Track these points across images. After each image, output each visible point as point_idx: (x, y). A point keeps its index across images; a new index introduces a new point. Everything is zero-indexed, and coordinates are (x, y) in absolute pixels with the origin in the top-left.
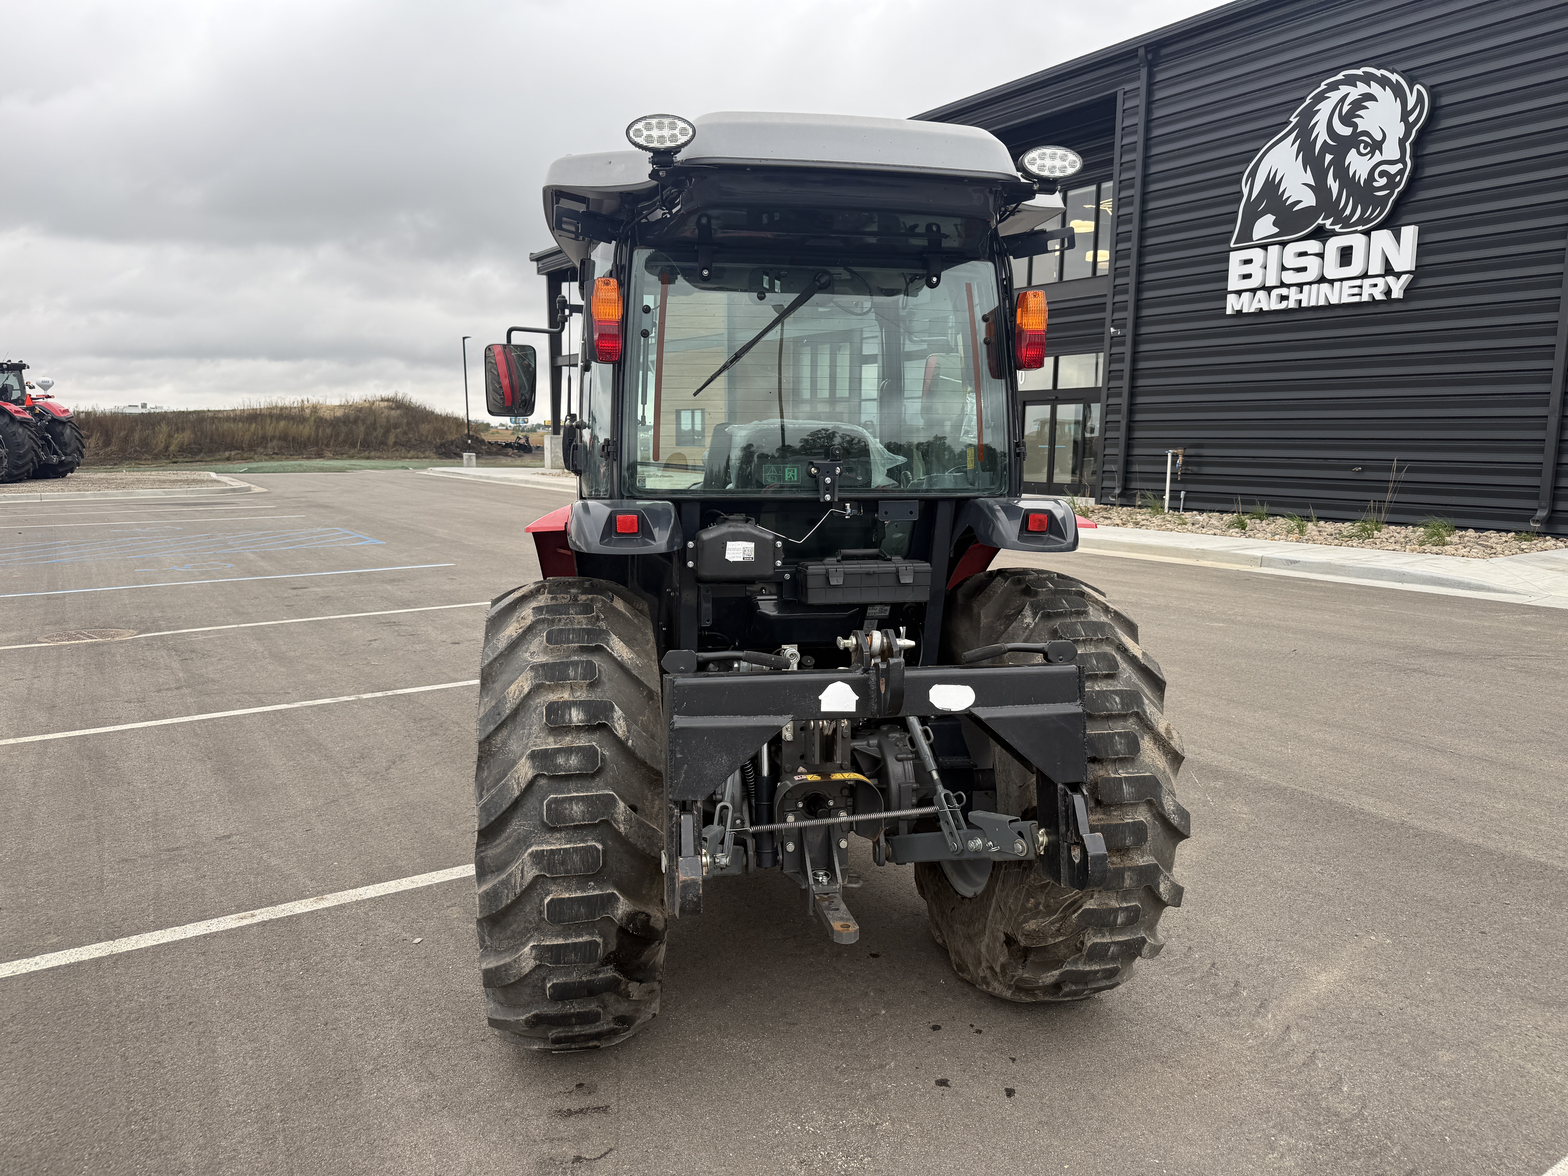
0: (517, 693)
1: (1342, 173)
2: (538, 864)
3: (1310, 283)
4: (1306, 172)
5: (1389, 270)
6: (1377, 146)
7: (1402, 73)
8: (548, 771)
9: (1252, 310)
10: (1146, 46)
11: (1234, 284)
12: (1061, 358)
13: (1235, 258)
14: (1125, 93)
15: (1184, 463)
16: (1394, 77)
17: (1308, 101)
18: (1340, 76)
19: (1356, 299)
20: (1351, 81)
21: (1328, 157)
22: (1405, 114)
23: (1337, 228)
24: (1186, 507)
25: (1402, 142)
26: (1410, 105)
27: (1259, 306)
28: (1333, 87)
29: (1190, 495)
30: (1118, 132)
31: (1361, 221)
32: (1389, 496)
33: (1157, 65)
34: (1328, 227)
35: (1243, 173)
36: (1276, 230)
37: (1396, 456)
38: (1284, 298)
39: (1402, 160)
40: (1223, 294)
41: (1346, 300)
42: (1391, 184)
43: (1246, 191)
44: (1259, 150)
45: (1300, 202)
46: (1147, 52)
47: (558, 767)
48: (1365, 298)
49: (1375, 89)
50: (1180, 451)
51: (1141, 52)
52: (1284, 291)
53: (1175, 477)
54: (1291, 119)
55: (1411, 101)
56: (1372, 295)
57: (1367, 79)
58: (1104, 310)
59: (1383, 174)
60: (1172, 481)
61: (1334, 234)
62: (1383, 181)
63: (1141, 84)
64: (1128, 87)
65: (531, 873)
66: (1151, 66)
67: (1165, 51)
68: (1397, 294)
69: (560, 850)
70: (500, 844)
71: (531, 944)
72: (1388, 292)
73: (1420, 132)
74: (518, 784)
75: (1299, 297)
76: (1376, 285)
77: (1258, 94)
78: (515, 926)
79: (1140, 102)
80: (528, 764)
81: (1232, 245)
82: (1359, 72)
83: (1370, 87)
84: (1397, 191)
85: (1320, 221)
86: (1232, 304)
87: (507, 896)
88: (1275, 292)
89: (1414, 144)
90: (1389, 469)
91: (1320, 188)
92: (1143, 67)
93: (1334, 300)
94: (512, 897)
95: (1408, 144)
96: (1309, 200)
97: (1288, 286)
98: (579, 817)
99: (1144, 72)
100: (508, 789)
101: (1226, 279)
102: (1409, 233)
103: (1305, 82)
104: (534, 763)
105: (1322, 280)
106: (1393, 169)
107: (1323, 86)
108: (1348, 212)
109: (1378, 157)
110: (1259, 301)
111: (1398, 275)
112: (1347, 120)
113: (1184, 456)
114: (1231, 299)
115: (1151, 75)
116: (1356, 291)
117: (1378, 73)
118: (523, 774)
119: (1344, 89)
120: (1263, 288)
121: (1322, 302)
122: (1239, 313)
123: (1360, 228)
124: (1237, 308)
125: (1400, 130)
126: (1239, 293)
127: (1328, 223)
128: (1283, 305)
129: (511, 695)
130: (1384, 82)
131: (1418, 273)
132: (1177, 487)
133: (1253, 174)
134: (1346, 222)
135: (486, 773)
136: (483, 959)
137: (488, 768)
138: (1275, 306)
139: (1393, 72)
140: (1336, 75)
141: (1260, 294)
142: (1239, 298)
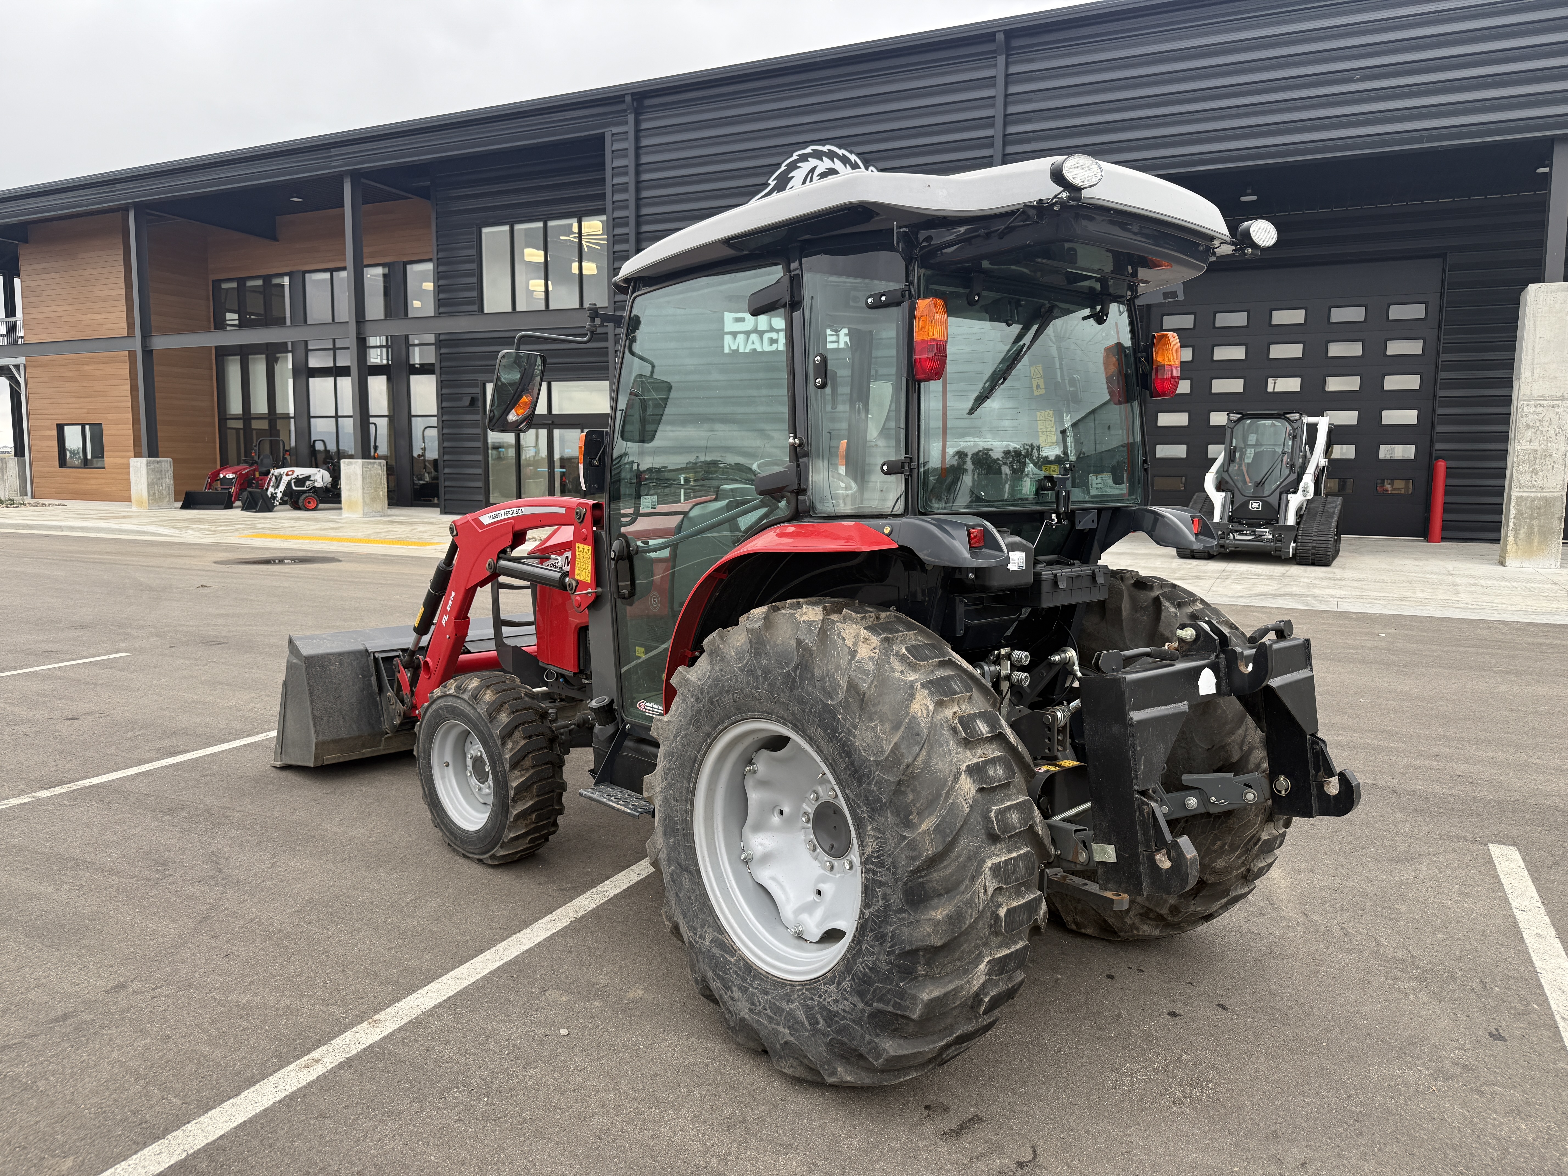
0: (925, 712)
2: (997, 877)
7: (858, 155)
8: (986, 784)
9: (747, 350)
10: (633, 94)
11: (729, 325)
12: (553, 384)
14: (613, 135)
16: (853, 158)
17: (783, 168)
18: (809, 150)
19: (834, 345)
20: (818, 155)
27: (753, 347)
28: (804, 158)
30: (608, 173)
33: (641, 114)
38: (774, 341)
40: (720, 334)
46: (633, 100)
47: (991, 779)
48: (842, 345)
49: (838, 165)
51: (628, 99)
52: (774, 335)
54: (770, 182)
56: (847, 343)
57: (831, 155)
58: (606, 340)
63: (630, 128)
64: (615, 130)
65: (992, 887)
66: (637, 114)
67: (648, 102)
69: (1010, 859)
70: (950, 864)
71: (987, 960)
74: (966, 800)
77: (738, 155)
78: (966, 946)
79: (629, 144)
80: (968, 779)
82: (825, 149)
83: (833, 162)
86: (729, 344)
87: (971, 915)
88: (767, 336)
92: (630, 113)
94: (975, 915)
97: (778, 331)
98: (1018, 825)
99: (631, 118)
100: (958, 808)
101: (722, 320)
103: (778, 150)
104: (973, 778)
107: (795, 157)
110: (753, 343)
114: (728, 339)
115: (637, 122)
116: (834, 338)
117: (841, 152)
118: (967, 791)
119: (813, 162)
120: (756, 331)
122: (736, 352)
124: (734, 348)
126: (734, 334)
128: (773, 347)
129: (920, 714)
130: (845, 161)
135: (911, 797)
136: (913, 991)
137: (913, 791)
138: (767, 348)
139: (851, 152)
140: (805, 148)
141: (754, 337)
142: (735, 338)
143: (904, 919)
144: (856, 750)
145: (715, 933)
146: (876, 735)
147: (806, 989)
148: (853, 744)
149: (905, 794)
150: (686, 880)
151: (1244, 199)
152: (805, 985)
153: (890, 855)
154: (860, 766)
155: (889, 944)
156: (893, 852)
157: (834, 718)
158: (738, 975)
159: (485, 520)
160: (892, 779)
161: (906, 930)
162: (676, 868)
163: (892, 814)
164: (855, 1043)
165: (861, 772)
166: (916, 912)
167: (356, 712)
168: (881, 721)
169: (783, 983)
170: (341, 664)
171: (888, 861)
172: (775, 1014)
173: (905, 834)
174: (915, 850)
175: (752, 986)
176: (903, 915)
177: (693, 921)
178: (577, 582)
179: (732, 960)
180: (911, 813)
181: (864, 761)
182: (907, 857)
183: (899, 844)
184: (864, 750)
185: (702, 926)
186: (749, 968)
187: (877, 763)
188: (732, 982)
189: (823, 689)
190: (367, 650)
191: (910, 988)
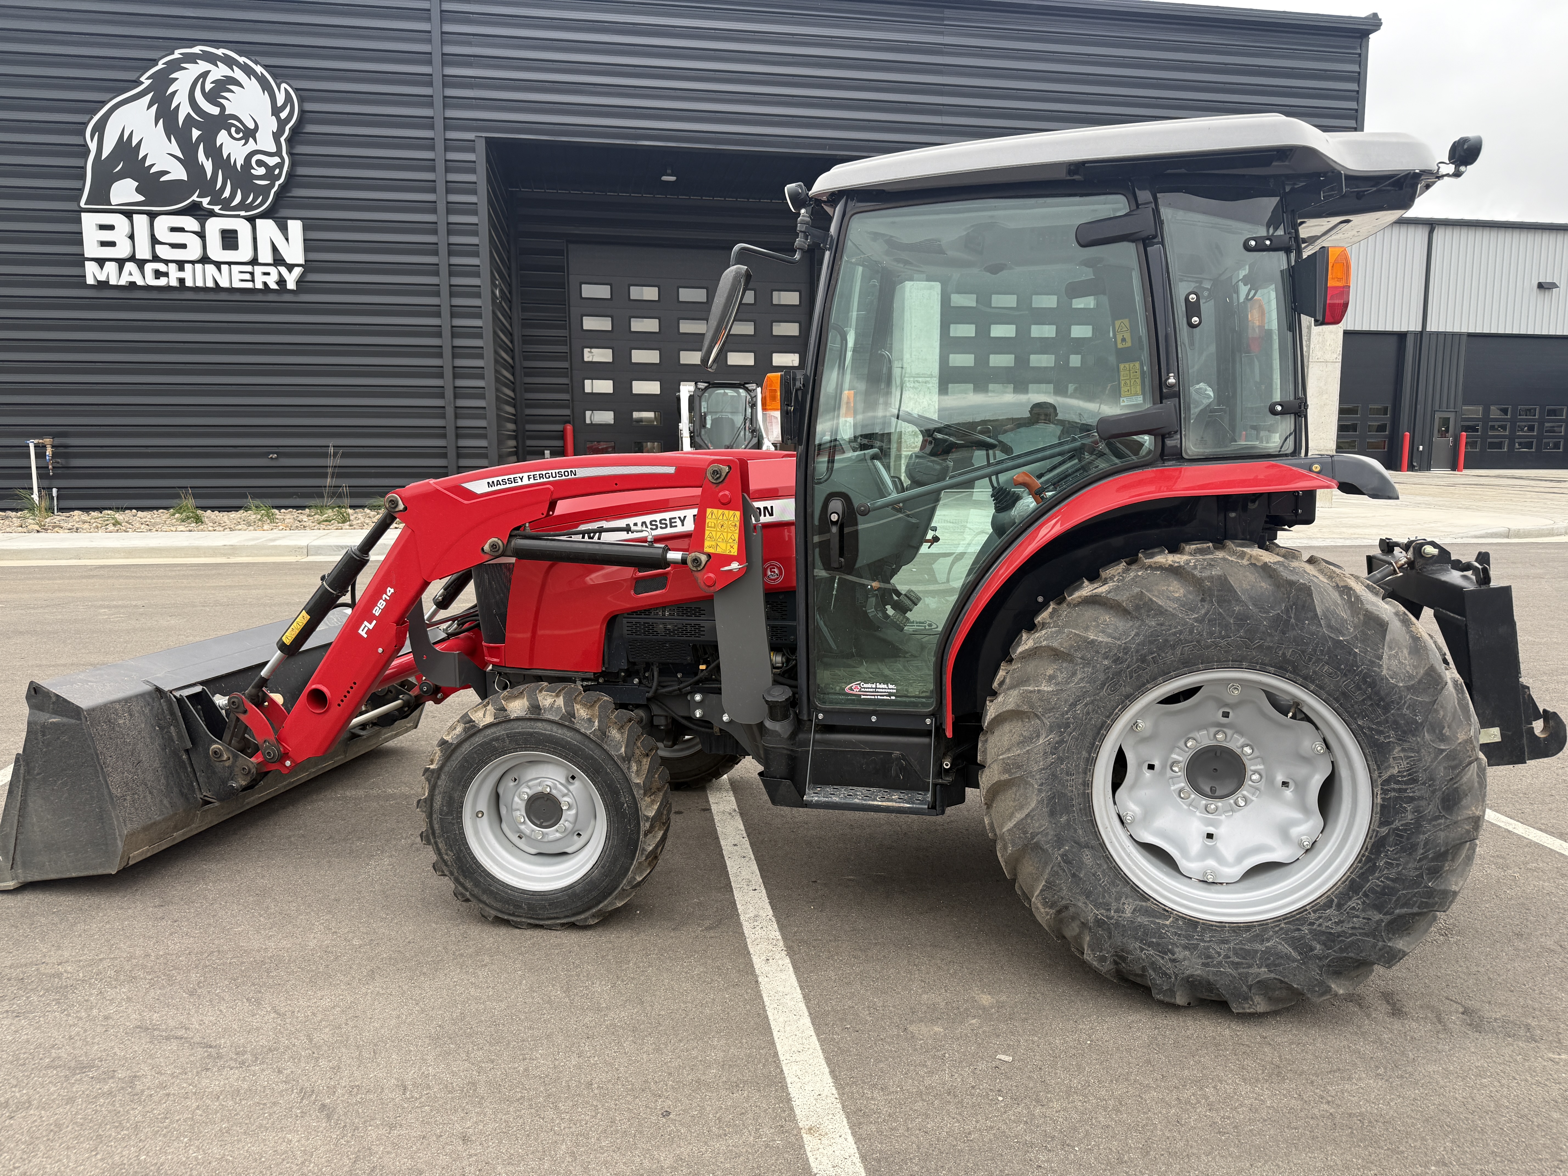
1: (214, 152)
3: (193, 262)
4: (170, 141)
5: (278, 260)
6: (249, 134)
7: (265, 67)
9: (122, 282)
11: (91, 249)
13: (89, 222)
15: (54, 455)
16: (259, 69)
17: (160, 65)
18: (197, 50)
19: (249, 285)
20: (212, 59)
21: (196, 133)
22: (276, 111)
23: (217, 209)
24: (60, 506)
25: (277, 136)
26: (280, 102)
27: (131, 279)
28: (192, 59)
29: (63, 492)
31: (242, 206)
32: (329, 481)
34: (205, 204)
35: (86, 124)
36: (141, 198)
37: (331, 442)
38: (158, 274)
39: (278, 153)
40: (80, 260)
41: (237, 284)
42: (270, 174)
43: (93, 146)
44: (104, 103)
45: (167, 173)
48: (259, 285)
49: (238, 74)
50: (47, 441)
52: (161, 267)
53: (42, 471)
54: (142, 79)
55: (280, 99)
56: (265, 284)
57: (230, 62)
59: (260, 163)
60: (40, 477)
61: (212, 214)
62: (261, 171)
68: (291, 285)
72: (281, 282)
73: (293, 130)
75: (181, 275)
76: (268, 274)
81: (82, 204)
82: (220, 52)
83: (233, 71)
84: (277, 183)
85: (195, 198)
86: (92, 273)
88: (149, 268)
89: (289, 141)
90: (326, 455)
91: (189, 161)
93: (224, 283)
95: (282, 139)
96: (178, 173)
97: (166, 262)
101: (81, 243)
102: (295, 227)
103: (161, 43)
105: (205, 259)
106: (272, 161)
107: (177, 54)
108: (227, 193)
109: (251, 146)
110: (131, 274)
111: (290, 268)
112: (213, 97)
113: (53, 447)
114: (91, 267)
116: (248, 277)
117: (242, 60)
119: (203, 66)
120: (132, 258)
121: (210, 284)
122: (103, 285)
123: (243, 213)
124: (102, 278)
125: (272, 124)
126: (101, 262)
127: (205, 201)
128: (162, 282)
130: (248, 71)
131: (308, 266)
132: (46, 483)
133: (100, 128)
134: (226, 204)
135: (1442, 713)
136: (1443, 887)
137: (1442, 707)
138: (151, 281)
139: (256, 63)
140: (191, 47)
141: (130, 266)
142: (102, 267)
143: (1440, 824)
144: (1382, 679)
145: (1137, 902)
146: (1400, 662)
147: (1285, 923)
148: (1378, 674)
149: (1436, 711)
150: (1087, 858)
151: (665, 178)
152: (1284, 919)
153: (1425, 770)
154: (1387, 695)
155: (1422, 851)
156: (1429, 767)
157: (1350, 654)
158: (1179, 935)
159: (479, 487)
160: (1427, 700)
161: (1442, 835)
162: (1072, 847)
163: (1428, 732)
164: (1363, 954)
165: (1388, 700)
166: (1451, 814)
167: (163, 781)
168: (1399, 648)
169: (1248, 926)
170: (131, 715)
171: (1422, 776)
172: (1244, 958)
173: (1442, 747)
174: (1454, 759)
175: (1203, 941)
176: (1440, 821)
177: (1104, 897)
178: (709, 555)
179: (1167, 923)
180: (1444, 728)
181: (1393, 688)
182: (1445, 768)
183: (1436, 758)
184: (1392, 678)
185: (1118, 899)
186: (1192, 923)
187: (1408, 688)
188: (1173, 944)
189: (1330, 626)
190: (158, 690)
191: (1437, 885)
